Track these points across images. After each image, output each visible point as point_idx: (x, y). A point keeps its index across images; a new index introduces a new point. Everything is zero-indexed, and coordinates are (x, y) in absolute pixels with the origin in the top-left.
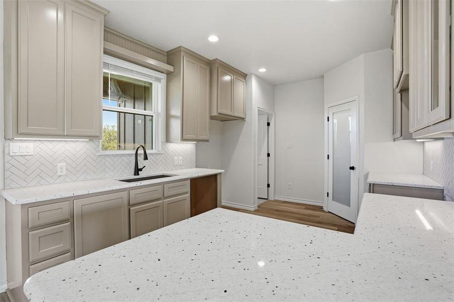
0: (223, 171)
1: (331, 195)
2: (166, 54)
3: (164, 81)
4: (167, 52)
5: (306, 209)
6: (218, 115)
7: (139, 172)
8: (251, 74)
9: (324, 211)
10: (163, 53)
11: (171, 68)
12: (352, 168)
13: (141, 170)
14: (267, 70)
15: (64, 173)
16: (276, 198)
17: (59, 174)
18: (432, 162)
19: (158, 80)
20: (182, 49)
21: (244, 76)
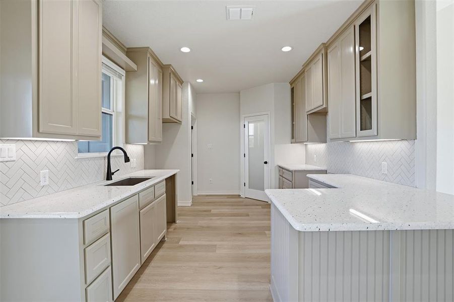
0: (179, 170)
1: (247, 185)
2: (126, 50)
3: (124, 78)
4: (128, 49)
5: (228, 198)
6: (169, 117)
7: (112, 176)
8: (187, 82)
9: (242, 198)
10: (124, 48)
11: (134, 66)
12: (266, 163)
13: (113, 174)
14: (204, 81)
15: (47, 183)
16: (199, 194)
17: (42, 184)
18: (315, 156)
19: (120, 76)
20: (149, 50)
21: (181, 82)
